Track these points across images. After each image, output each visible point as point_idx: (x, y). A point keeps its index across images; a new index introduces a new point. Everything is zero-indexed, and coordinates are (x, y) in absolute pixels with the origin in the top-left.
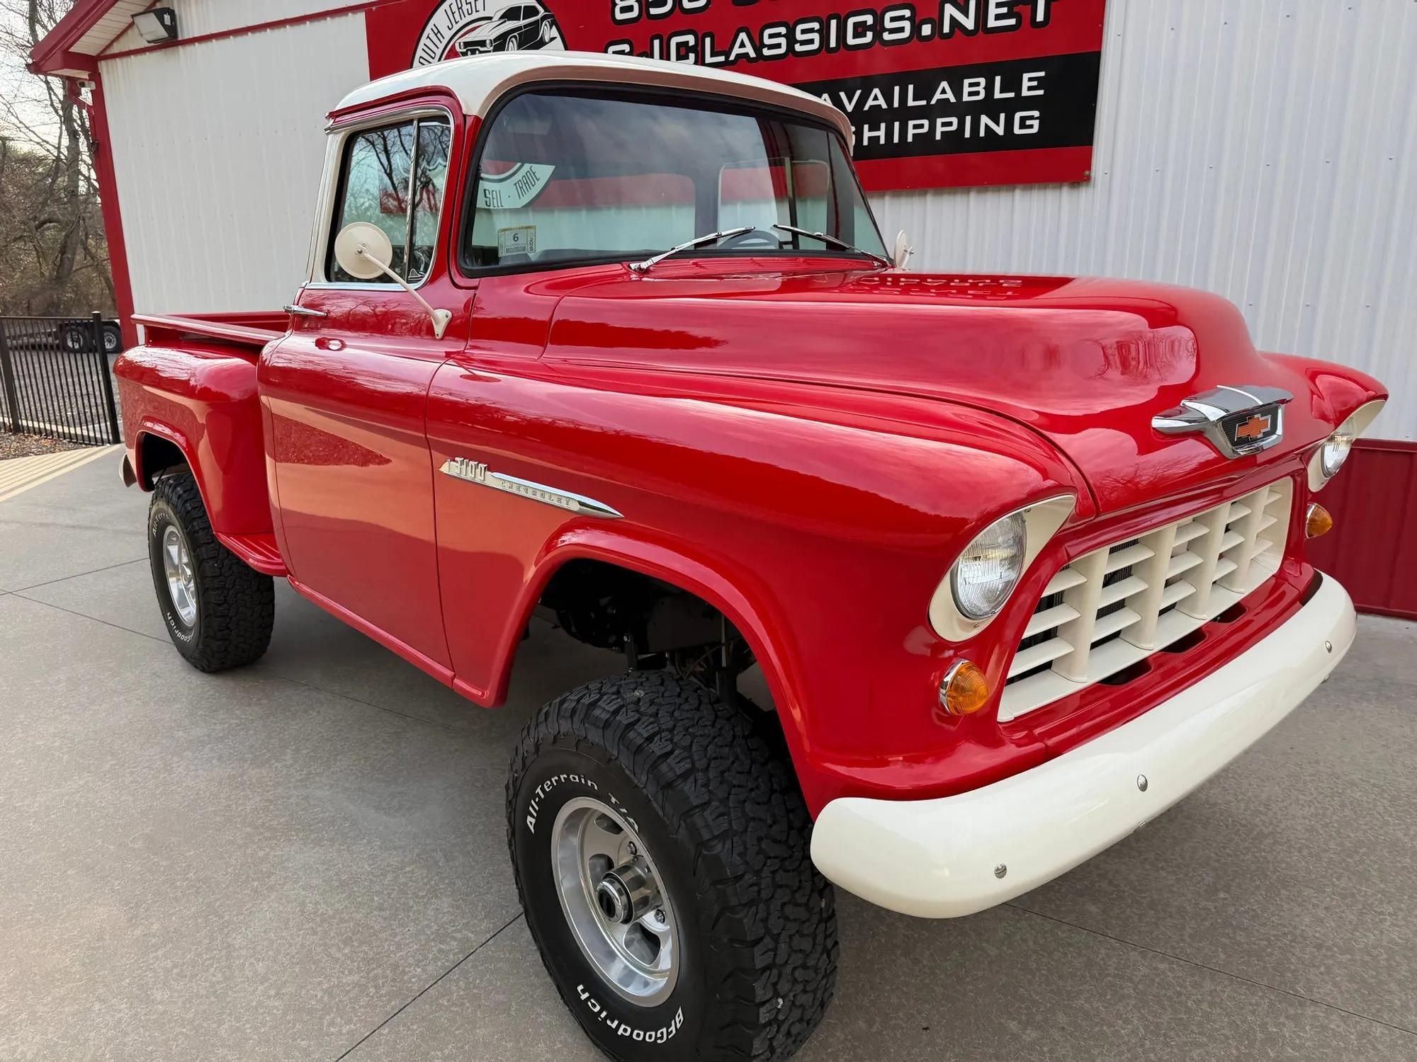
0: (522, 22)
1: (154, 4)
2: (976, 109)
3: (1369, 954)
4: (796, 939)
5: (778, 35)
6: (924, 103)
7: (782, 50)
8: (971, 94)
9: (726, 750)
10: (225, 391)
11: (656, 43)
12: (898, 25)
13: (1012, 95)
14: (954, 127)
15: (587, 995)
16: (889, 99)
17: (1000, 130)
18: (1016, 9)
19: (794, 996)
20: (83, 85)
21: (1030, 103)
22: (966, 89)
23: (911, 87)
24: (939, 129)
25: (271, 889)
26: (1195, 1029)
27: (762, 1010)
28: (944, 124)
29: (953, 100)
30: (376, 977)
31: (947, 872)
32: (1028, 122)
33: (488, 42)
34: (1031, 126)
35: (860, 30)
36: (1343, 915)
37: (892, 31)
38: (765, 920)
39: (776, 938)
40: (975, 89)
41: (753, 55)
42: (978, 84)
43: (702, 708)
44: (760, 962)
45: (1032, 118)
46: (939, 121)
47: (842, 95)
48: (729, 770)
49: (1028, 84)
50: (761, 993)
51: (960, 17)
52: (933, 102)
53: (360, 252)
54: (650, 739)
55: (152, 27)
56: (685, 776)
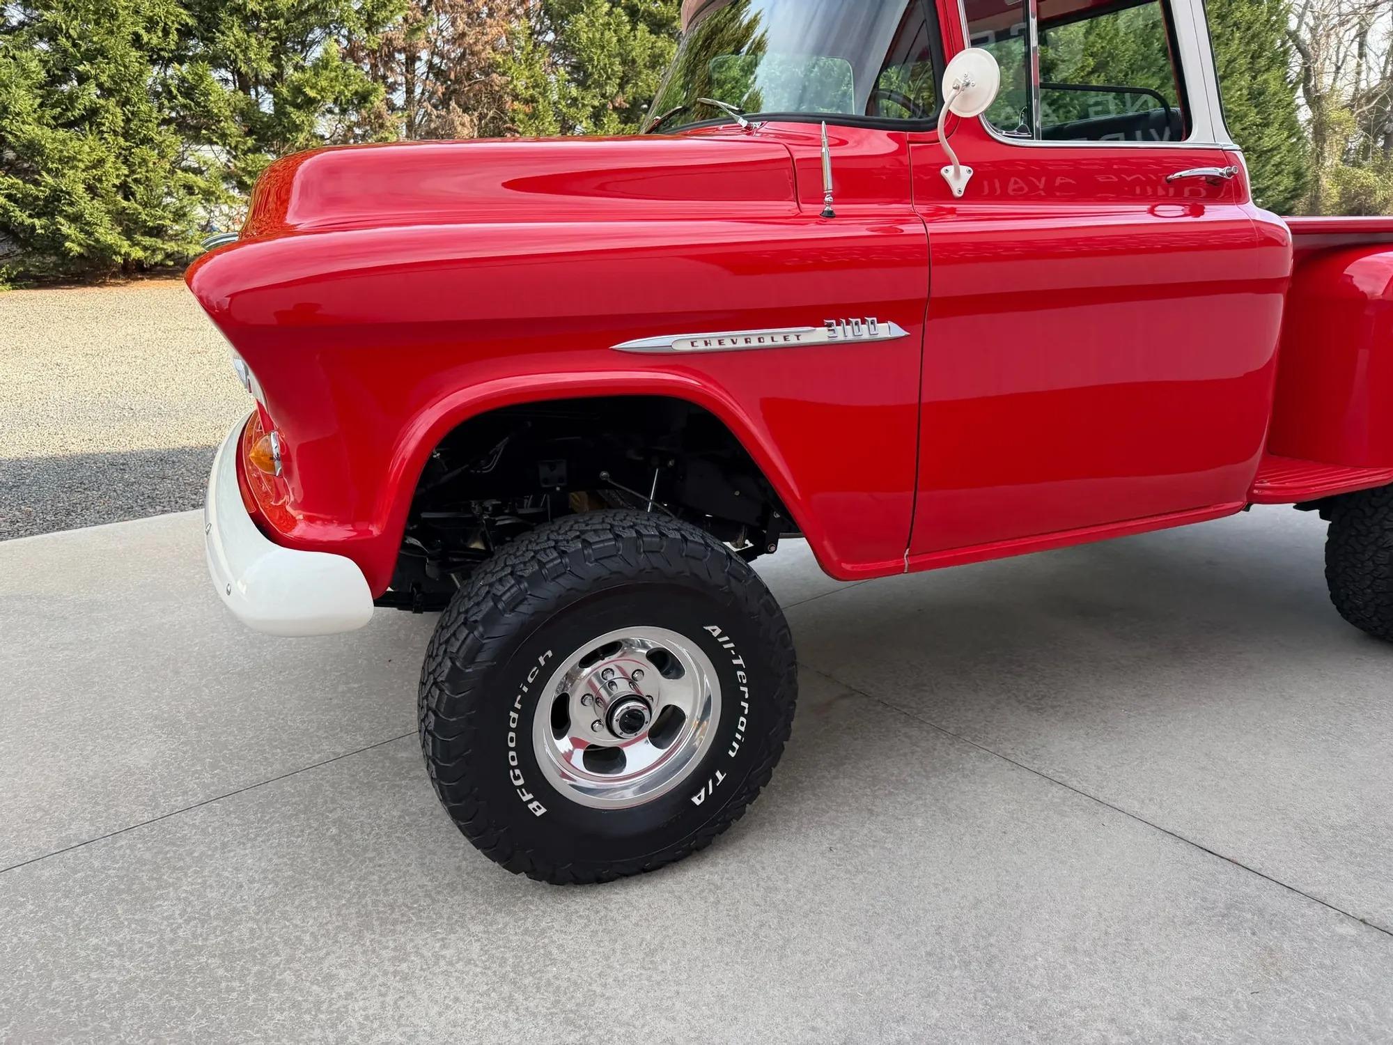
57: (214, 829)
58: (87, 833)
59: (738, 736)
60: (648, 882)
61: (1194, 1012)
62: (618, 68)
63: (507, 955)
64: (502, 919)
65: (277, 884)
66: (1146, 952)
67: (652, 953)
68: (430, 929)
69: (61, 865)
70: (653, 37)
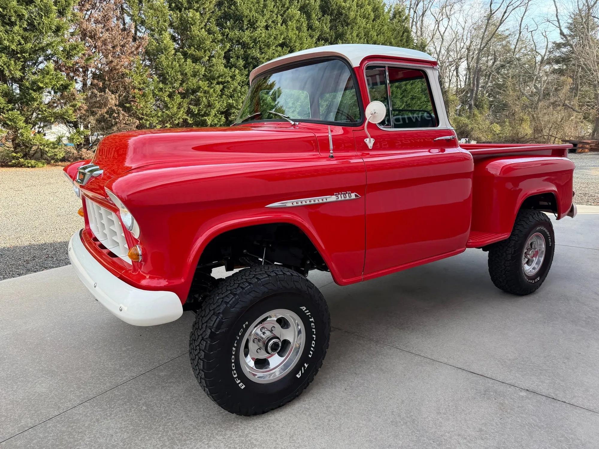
57: (90, 414)
58: (31, 423)
59: (312, 349)
60: (281, 411)
61: (484, 428)
62: (180, 77)
63: (236, 446)
64: (228, 433)
65: (128, 433)
66: (463, 410)
67: (292, 437)
68: (200, 441)
69: (24, 438)
70: (194, 64)
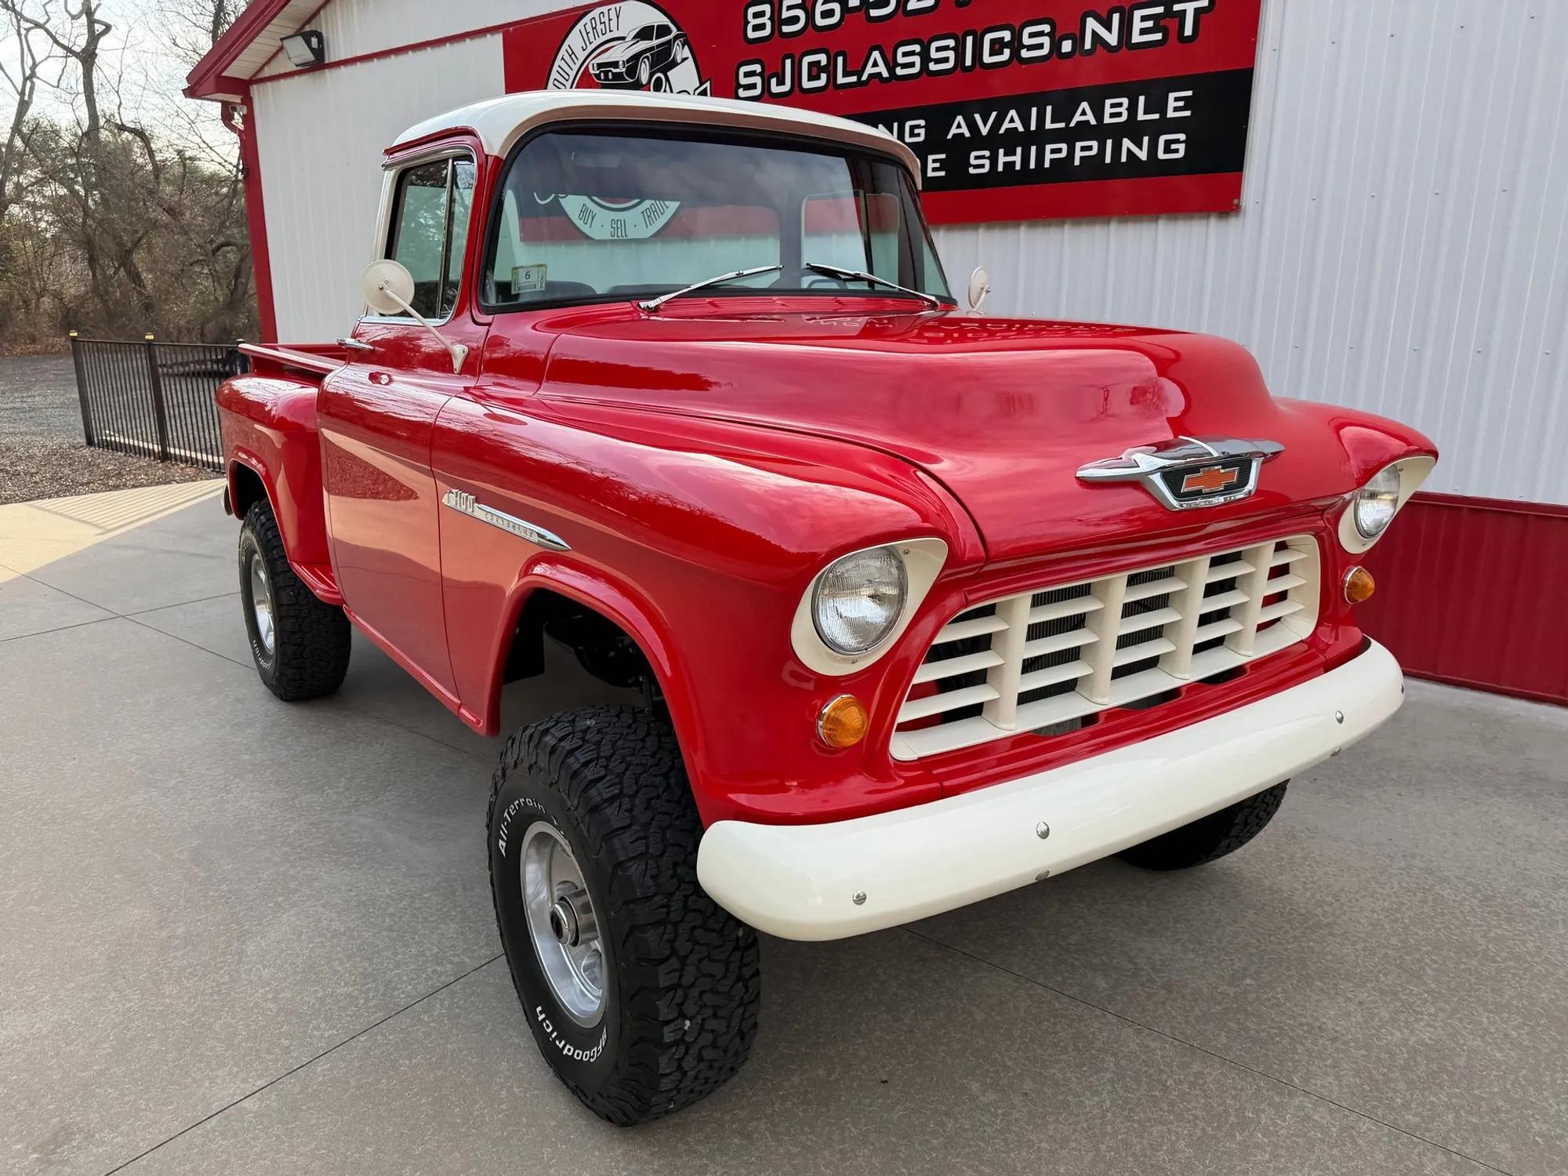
0: (655, 42)
1: (303, 27)
2: (1117, 132)
3: (1388, 1052)
4: (705, 962)
5: (912, 53)
6: (1062, 125)
7: (916, 70)
8: (1112, 115)
9: (658, 780)
10: (301, 421)
11: (788, 62)
12: (1037, 41)
13: (1156, 116)
14: (1094, 152)
15: (543, 1016)
16: (1026, 122)
17: (1143, 155)
18: (1162, 23)
19: (703, 1020)
20: (234, 109)
21: (1175, 125)
22: (1108, 110)
23: (1049, 109)
24: (1078, 154)
25: (294, 904)
26: (1166, 1107)
27: (666, 1029)
28: (1083, 149)
29: (1093, 122)
30: (369, 990)
31: (819, 899)
32: (1173, 146)
33: (621, 63)
34: (1176, 151)
35: (997, 46)
36: (1376, 1011)
37: (1031, 48)
38: (671, 941)
39: (683, 960)
40: (1116, 110)
41: (885, 74)
42: (1120, 105)
43: (648, 739)
44: (664, 981)
45: (1177, 141)
46: (1079, 145)
47: (977, 117)
48: (658, 797)
49: (1174, 103)
50: (665, 1012)
51: (1102, 31)
52: (1072, 124)
53: (381, 289)
54: (586, 764)
55: (300, 52)
56: (611, 800)
